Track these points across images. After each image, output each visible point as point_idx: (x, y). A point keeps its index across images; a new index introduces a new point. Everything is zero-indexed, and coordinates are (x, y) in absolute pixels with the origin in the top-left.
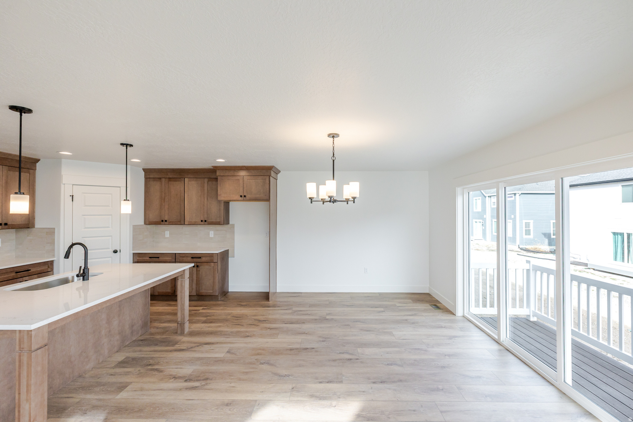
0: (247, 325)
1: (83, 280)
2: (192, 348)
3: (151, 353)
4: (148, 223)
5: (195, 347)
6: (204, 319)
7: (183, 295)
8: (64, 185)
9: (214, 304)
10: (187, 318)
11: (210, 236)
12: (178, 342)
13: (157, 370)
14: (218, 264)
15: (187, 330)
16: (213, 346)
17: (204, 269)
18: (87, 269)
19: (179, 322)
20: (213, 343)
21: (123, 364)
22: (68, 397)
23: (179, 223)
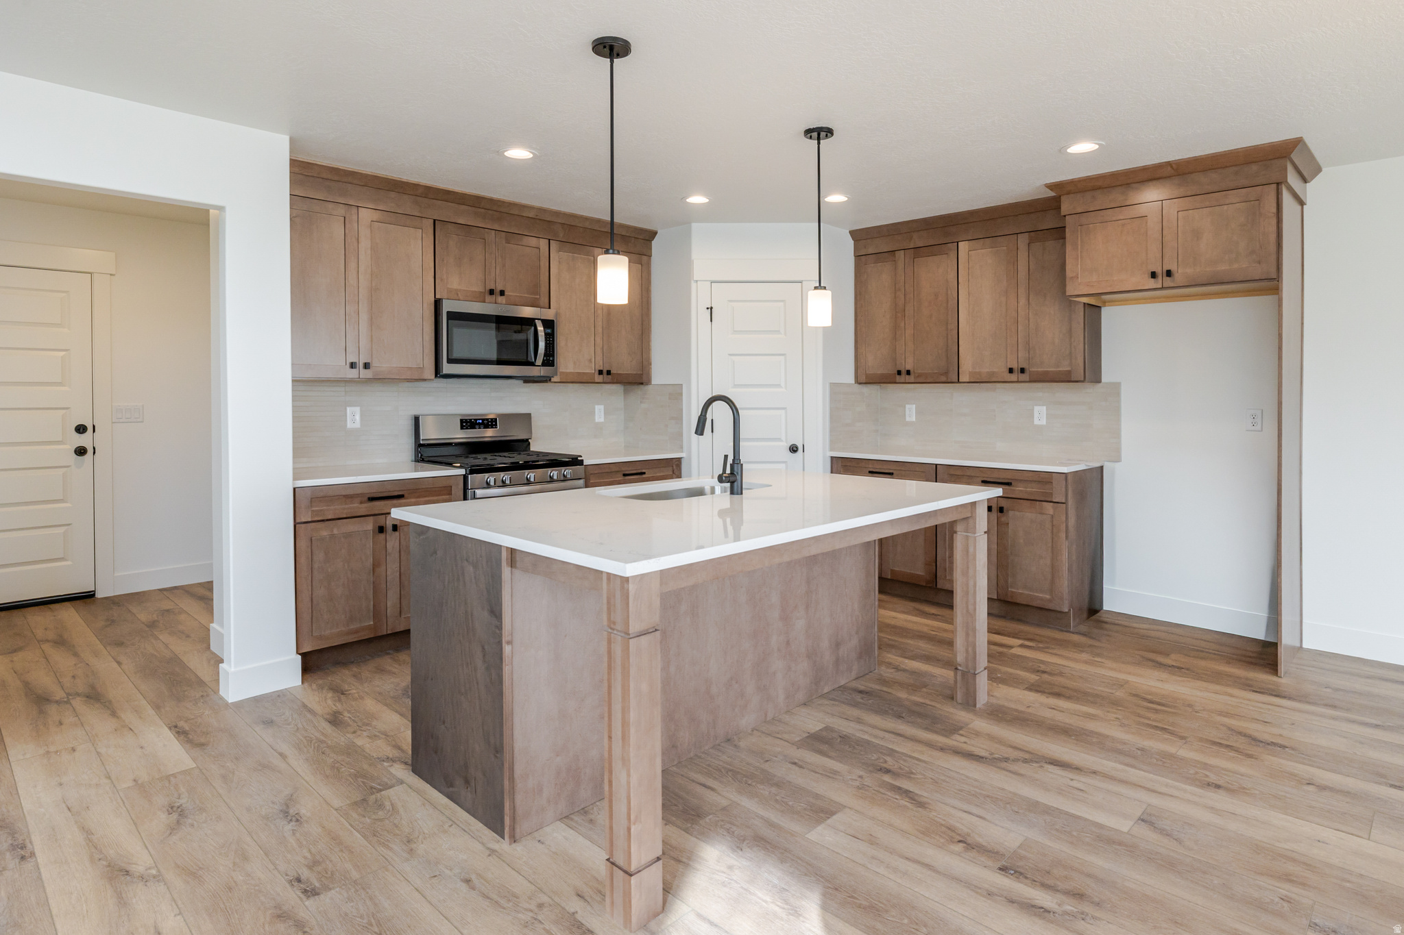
0: (1201, 740)
1: (732, 493)
2: (1006, 760)
3: (887, 735)
4: (863, 379)
5: (1016, 760)
6: (1033, 678)
7: (971, 583)
8: (695, 284)
9: (1055, 639)
10: (982, 661)
11: (1036, 422)
12: (961, 728)
13: (907, 793)
14: (1067, 509)
15: (982, 699)
16: (1083, 779)
17: (1023, 520)
18: (739, 465)
19: (960, 665)
20: (1077, 769)
21: (820, 741)
22: (704, 786)
23: (944, 379)
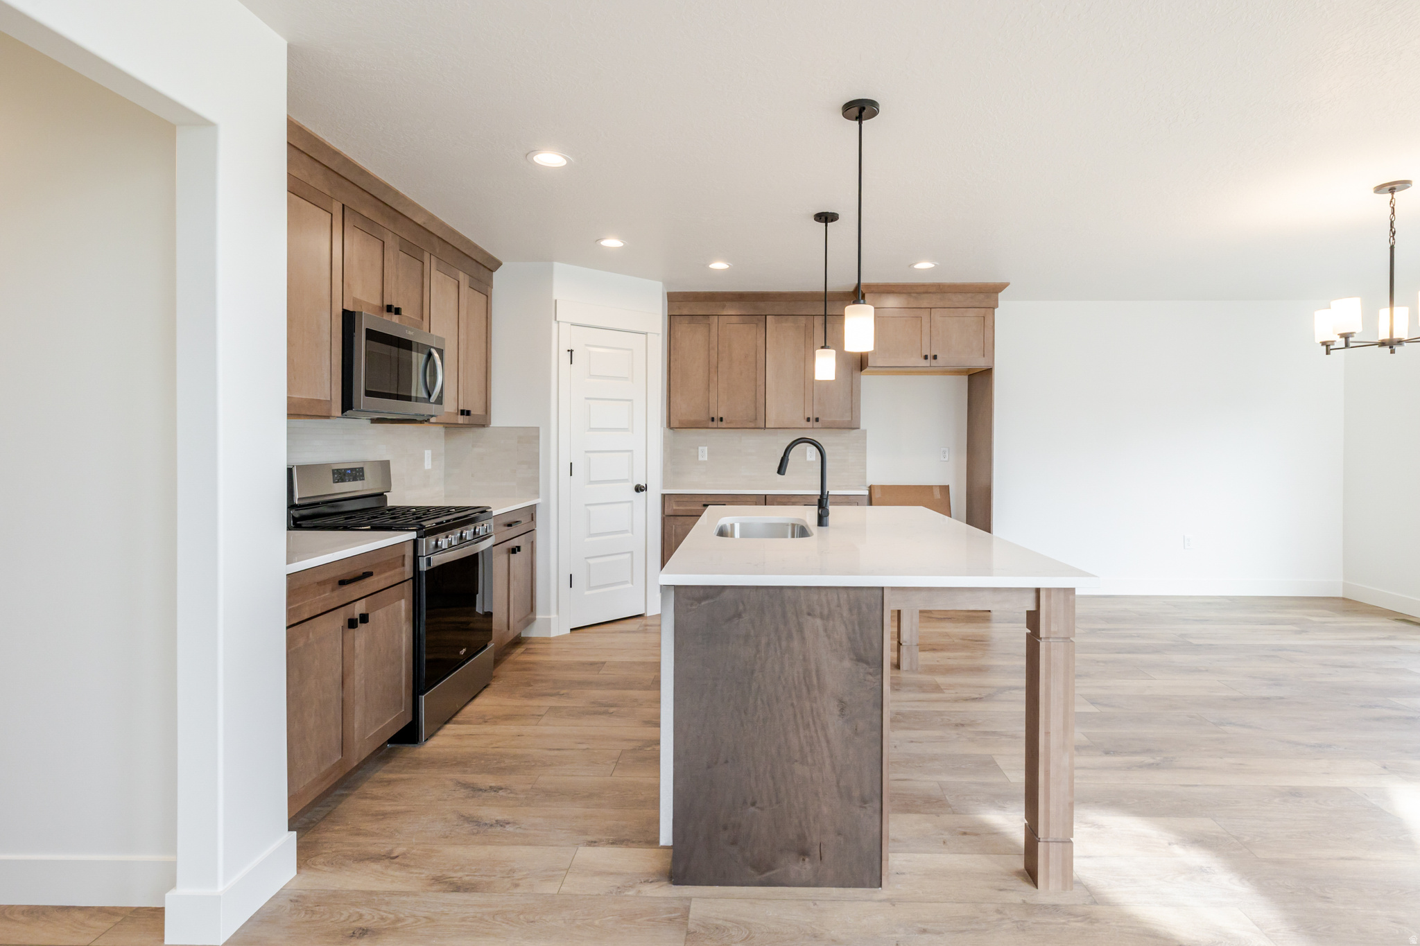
1: (822, 525)
4: (676, 424)
8: (557, 325)
23: (752, 425)
